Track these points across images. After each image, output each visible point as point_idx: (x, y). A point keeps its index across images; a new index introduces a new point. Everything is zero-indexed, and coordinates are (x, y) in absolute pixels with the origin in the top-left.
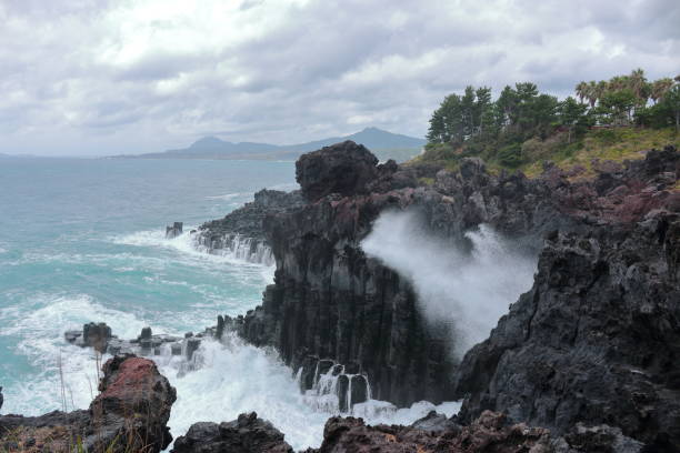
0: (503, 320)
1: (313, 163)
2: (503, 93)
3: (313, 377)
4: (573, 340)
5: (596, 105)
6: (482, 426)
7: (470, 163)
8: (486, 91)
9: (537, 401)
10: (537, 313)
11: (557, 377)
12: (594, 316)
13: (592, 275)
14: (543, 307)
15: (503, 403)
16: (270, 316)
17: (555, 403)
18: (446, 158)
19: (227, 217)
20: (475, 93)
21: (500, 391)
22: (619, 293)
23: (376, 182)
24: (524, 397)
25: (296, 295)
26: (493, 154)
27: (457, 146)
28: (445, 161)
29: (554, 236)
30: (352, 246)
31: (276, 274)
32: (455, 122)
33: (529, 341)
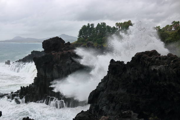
0: (100, 83)
1: (47, 43)
2: (97, 25)
3: (48, 102)
4: (118, 88)
5: (120, 28)
7: (89, 43)
8: (93, 24)
9: (110, 105)
10: (109, 81)
11: (115, 98)
12: (123, 81)
13: (122, 71)
15: (101, 106)
16: (36, 86)
17: (115, 105)
18: (83, 42)
19: (23, 58)
20: (90, 25)
21: (100, 103)
22: (129, 75)
23: (65, 48)
24: (107, 104)
25: (43, 80)
26: (95, 40)
27: (86, 38)
29: (112, 61)
30: (58, 65)
31: (37, 74)
32: (85, 32)
33: (107, 89)
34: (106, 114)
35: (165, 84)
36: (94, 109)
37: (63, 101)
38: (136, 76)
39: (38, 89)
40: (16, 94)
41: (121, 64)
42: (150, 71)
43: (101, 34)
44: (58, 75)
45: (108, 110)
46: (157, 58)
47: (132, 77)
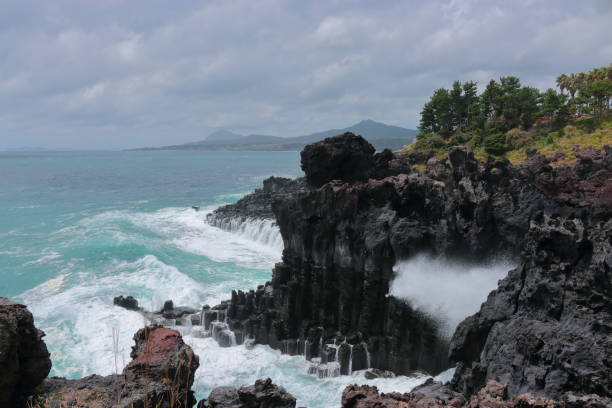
0: (493, 294)
1: (317, 152)
2: (488, 87)
4: (559, 314)
5: (576, 95)
6: (488, 395)
7: (458, 150)
8: (472, 85)
9: (527, 371)
10: (525, 287)
11: (546, 348)
12: (579, 292)
13: (577, 253)
14: (531, 283)
15: (493, 372)
16: (278, 291)
17: (544, 372)
18: (436, 146)
19: (239, 201)
20: (462, 87)
21: (491, 360)
22: (604, 270)
23: (374, 169)
24: (514, 366)
25: (302, 272)
26: (479, 142)
27: (446, 135)
28: (435, 150)
29: (539, 218)
30: (353, 227)
31: (285, 253)
32: (444, 114)
33: (517, 314)
36: (468, 380)
37: (365, 345)
40: (217, 311)
41: (574, 230)
43: (502, 117)
44: (350, 259)
45: (518, 388)
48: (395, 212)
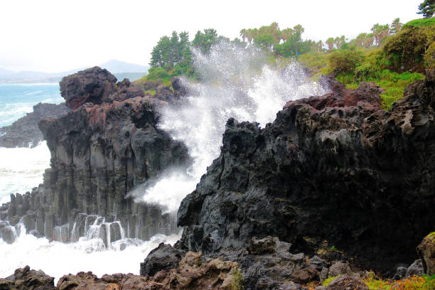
0: (204, 177)
1: (71, 82)
2: (196, 35)
3: (83, 227)
4: (247, 186)
7: (177, 80)
8: (185, 34)
9: (228, 226)
10: (224, 171)
11: (239, 210)
12: (258, 170)
13: (255, 144)
14: (228, 168)
15: (207, 229)
16: (49, 190)
17: (239, 226)
18: (162, 77)
19: (13, 124)
20: (178, 35)
21: (205, 222)
22: (272, 155)
23: (116, 93)
24: (220, 225)
25: (67, 174)
26: (192, 73)
27: (169, 69)
28: (161, 79)
29: (231, 122)
30: (103, 137)
31: (52, 160)
32: (166, 54)
33: (220, 189)
34: (218, 248)
35: (352, 173)
36: (191, 238)
37: (119, 222)
38: (288, 157)
39: (57, 197)
41: (253, 129)
42: (318, 143)
44: (103, 161)
45: (223, 238)
46: (333, 112)
47: (278, 159)
48: (134, 124)
